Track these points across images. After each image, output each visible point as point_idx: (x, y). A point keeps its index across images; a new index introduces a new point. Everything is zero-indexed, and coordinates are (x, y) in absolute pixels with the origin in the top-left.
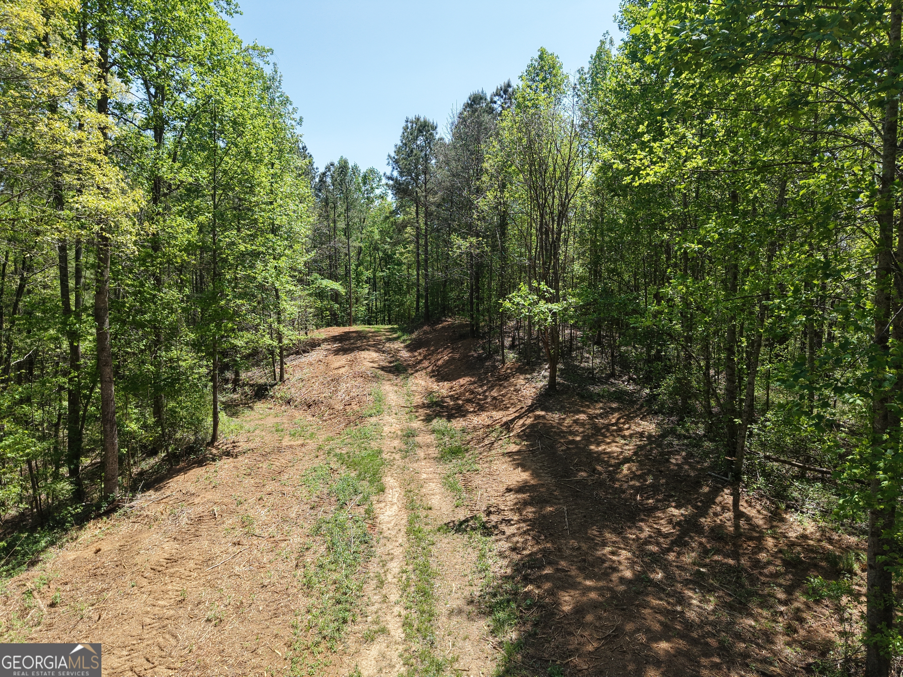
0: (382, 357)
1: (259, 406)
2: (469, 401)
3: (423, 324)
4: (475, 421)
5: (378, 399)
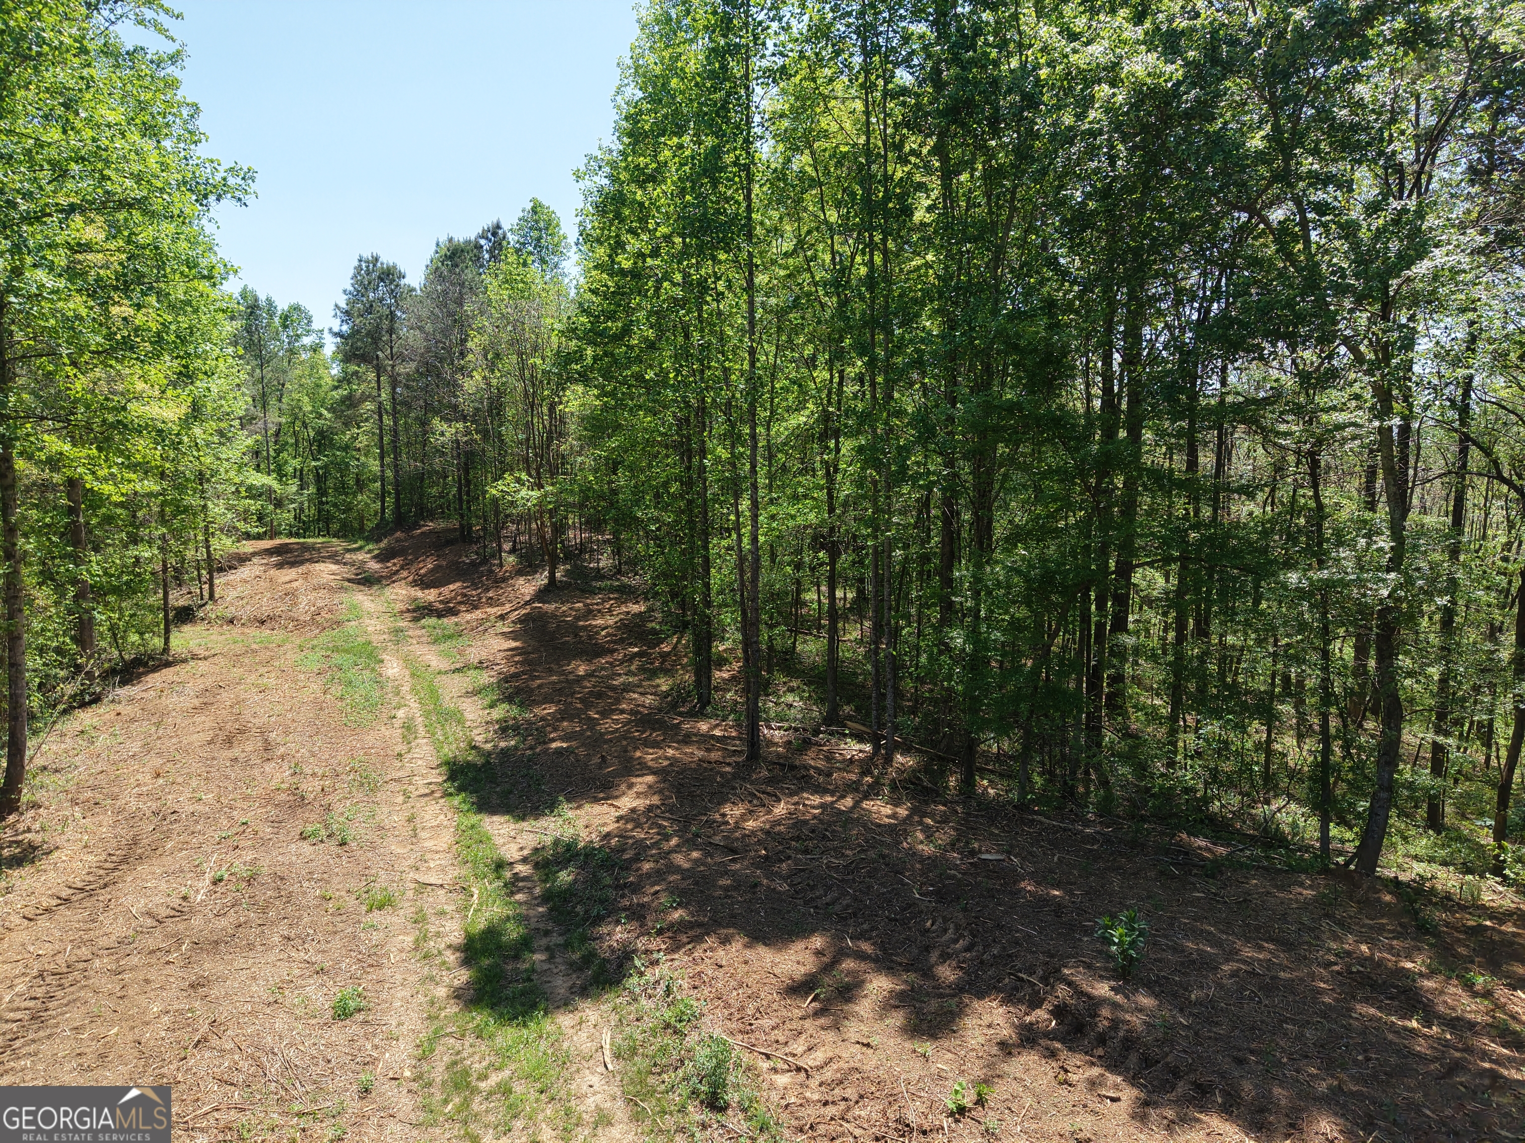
0: (345, 569)
1: (187, 628)
2: (461, 603)
3: (392, 531)
4: (469, 617)
5: (353, 607)
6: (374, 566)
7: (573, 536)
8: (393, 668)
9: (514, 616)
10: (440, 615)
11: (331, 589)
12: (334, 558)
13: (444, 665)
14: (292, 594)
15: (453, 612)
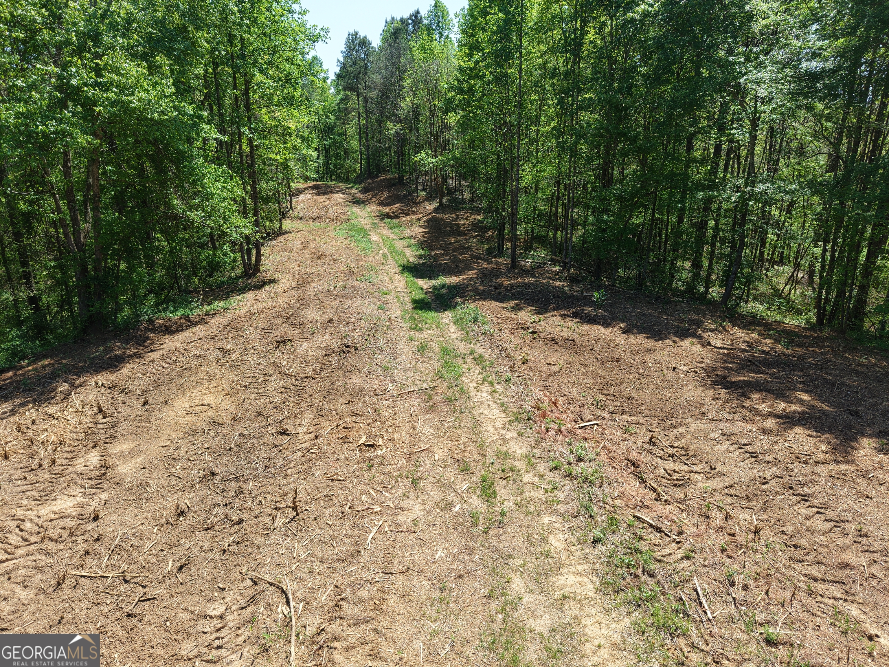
0: (347, 197)
1: (286, 220)
2: (400, 213)
4: (404, 219)
5: (353, 214)
6: (360, 195)
7: (452, 183)
8: (374, 237)
9: (425, 219)
10: (392, 218)
11: (342, 205)
12: (341, 191)
13: (395, 237)
14: (326, 207)
15: (398, 217)
